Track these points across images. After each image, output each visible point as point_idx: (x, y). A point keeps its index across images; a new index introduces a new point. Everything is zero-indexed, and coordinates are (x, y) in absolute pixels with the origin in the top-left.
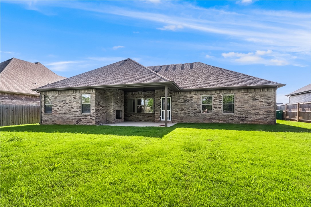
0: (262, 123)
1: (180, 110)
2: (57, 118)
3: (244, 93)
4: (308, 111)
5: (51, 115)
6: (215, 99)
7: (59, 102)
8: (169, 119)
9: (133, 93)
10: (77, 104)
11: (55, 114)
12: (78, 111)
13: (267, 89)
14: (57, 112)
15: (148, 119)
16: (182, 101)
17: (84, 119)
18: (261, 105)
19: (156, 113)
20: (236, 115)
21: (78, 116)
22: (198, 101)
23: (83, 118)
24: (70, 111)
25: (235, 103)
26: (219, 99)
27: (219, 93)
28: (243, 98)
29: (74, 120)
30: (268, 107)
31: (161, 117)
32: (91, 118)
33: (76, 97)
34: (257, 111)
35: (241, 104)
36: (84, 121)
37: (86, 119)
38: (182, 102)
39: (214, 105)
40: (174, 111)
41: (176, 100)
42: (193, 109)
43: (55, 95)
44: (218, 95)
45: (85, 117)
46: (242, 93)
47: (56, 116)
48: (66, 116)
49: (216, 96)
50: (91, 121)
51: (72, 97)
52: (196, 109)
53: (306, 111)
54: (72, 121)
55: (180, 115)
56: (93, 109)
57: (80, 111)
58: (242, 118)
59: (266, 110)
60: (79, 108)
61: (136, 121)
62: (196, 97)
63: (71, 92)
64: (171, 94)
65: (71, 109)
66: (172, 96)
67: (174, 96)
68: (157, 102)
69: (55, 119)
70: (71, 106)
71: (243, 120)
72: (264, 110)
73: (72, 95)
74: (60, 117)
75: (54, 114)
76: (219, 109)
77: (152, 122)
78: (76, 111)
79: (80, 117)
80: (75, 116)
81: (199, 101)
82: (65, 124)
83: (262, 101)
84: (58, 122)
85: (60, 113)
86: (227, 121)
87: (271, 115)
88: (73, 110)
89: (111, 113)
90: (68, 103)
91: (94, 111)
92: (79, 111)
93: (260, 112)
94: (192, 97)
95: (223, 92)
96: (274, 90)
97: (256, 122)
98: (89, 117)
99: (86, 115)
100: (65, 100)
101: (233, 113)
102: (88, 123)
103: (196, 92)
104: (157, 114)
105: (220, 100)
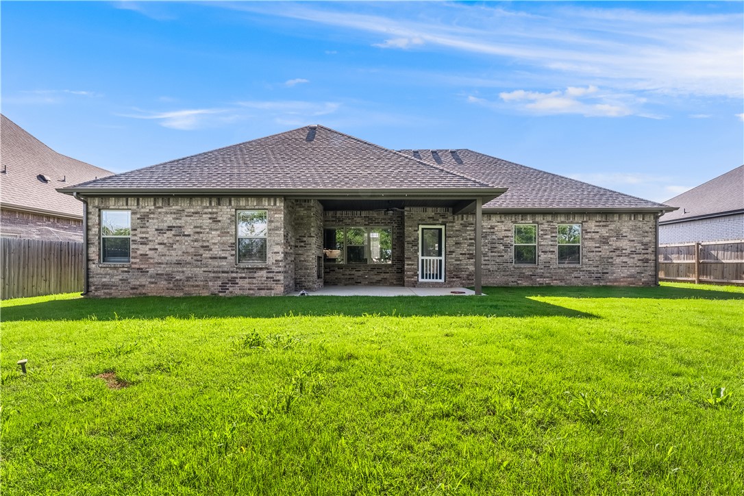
0: (634, 284)
1: (467, 256)
2: (151, 277)
3: (600, 222)
4: (679, 262)
5: (126, 269)
6: (542, 232)
7: (157, 230)
8: (440, 278)
9: (339, 213)
10: (224, 238)
11: (142, 266)
12: (226, 258)
13: (642, 215)
14: (152, 261)
15: (379, 278)
16: (470, 235)
17: (247, 280)
18: (632, 247)
19: (408, 265)
20: (585, 269)
21: (227, 272)
22: (506, 237)
23: (245, 278)
24: (199, 258)
25: (583, 243)
26: (552, 233)
27: (550, 220)
28: (598, 232)
29: (210, 284)
30: (643, 251)
31: (420, 273)
32: (271, 275)
33: (219, 219)
34: (625, 259)
35: (594, 245)
36: (247, 286)
37: (254, 278)
38: (471, 239)
39: (541, 245)
40: (452, 258)
41: (458, 233)
42: (496, 254)
43: (143, 210)
44: (549, 225)
45: (251, 275)
46: (597, 222)
47: (148, 272)
48: (183, 272)
49: (546, 226)
50: (271, 283)
51: (204, 216)
52: (503, 254)
53: (674, 261)
54: (206, 287)
55: (467, 268)
56: (276, 250)
57: (233, 258)
58: (597, 275)
59: (641, 257)
60: (229, 249)
61: (346, 285)
62: (501, 226)
63: (202, 202)
64: (444, 220)
65: (201, 251)
66: (447, 224)
67: (451, 224)
68: (410, 237)
69: (144, 280)
70: (200, 244)
71: (598, 279)
72: (636, 258)
73: (206, 210)
74: (162, 274)
75: (137, 266)
76: (552, 256)
77: (387, 286)
78: (220, 258)
79: (234, 275)
80: (214, 272)
81: (508, 237)
82: (181, 294)
83: (634, 239)
84: (151, 290)
85: (162, 264)
86: (568, 282)
87: (648, 268)
88: (207, 254)
89: (307, 264)
90: (192, 233)
91: (280, 257)
92: (230, 258)
93: (630, 262)
94: (494, 228)
95: (559, 219)
96: (654, 218)
97: (622, 282)
98: (264, 273)
99: (253, 269)
100: (179, 225)
101: (579, 263)
102: (259, 289)
103: (503, 216)
104: (410, 267)
105: (554, 235)
